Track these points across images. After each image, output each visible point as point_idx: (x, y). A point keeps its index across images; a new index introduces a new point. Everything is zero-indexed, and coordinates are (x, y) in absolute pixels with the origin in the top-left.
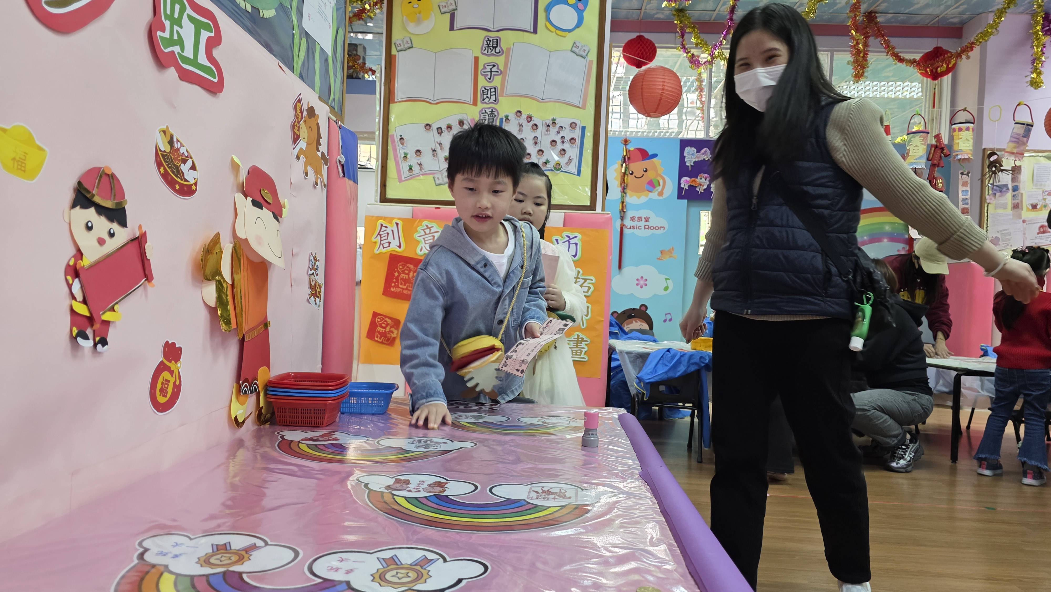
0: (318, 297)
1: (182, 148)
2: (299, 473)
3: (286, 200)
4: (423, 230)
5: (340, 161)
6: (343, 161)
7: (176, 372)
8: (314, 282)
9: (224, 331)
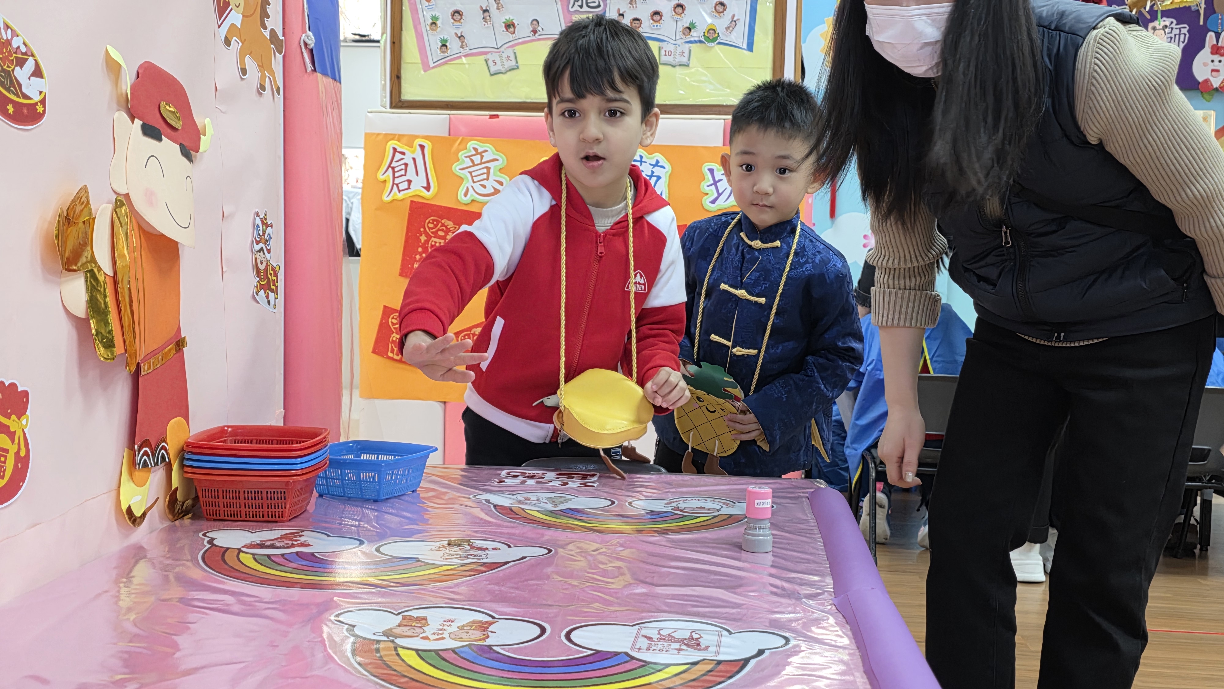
0: (272, 291)
1: (15, 38)
2: (236, 608)
3: (207, 121)
4: (469, 157)
5: (306, 44)
6: (312, 44)
7: (19, 433)
8: (264, 264)
9: (102, 359)
